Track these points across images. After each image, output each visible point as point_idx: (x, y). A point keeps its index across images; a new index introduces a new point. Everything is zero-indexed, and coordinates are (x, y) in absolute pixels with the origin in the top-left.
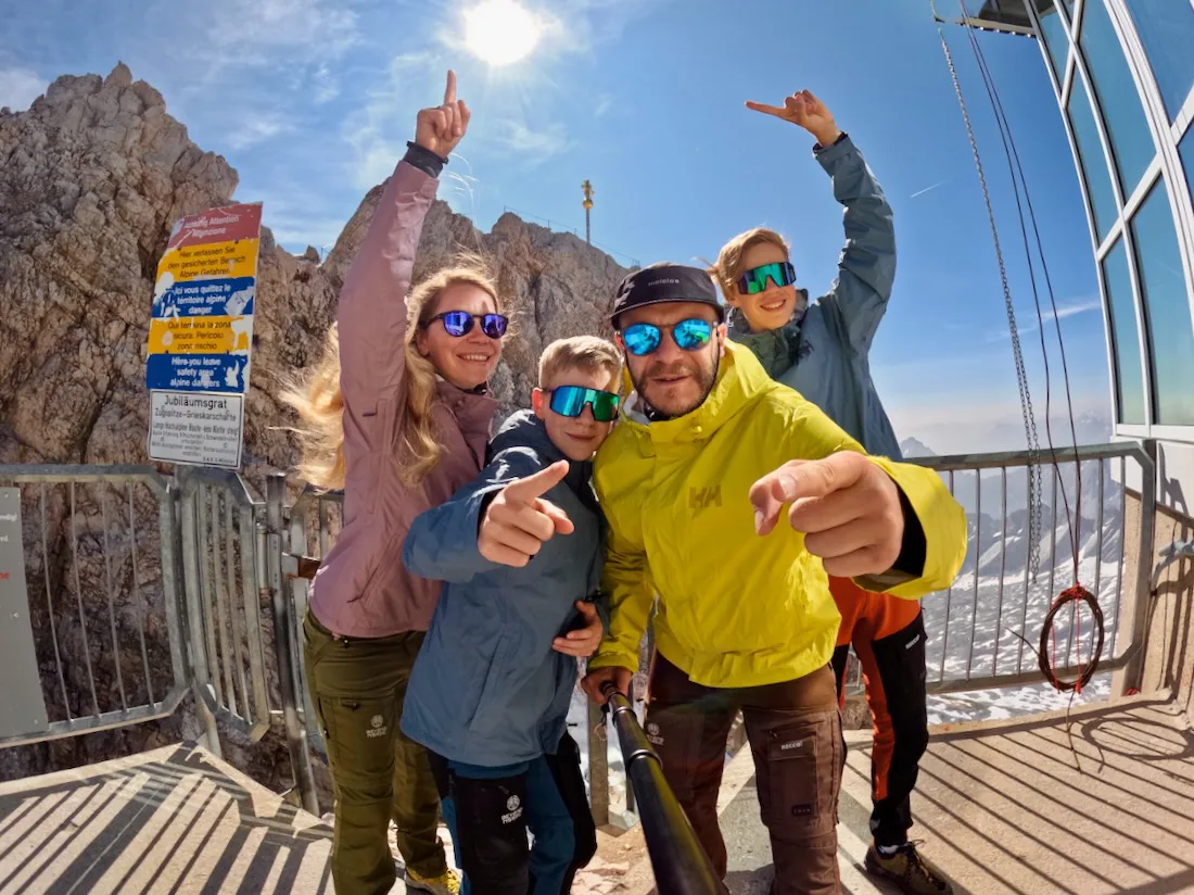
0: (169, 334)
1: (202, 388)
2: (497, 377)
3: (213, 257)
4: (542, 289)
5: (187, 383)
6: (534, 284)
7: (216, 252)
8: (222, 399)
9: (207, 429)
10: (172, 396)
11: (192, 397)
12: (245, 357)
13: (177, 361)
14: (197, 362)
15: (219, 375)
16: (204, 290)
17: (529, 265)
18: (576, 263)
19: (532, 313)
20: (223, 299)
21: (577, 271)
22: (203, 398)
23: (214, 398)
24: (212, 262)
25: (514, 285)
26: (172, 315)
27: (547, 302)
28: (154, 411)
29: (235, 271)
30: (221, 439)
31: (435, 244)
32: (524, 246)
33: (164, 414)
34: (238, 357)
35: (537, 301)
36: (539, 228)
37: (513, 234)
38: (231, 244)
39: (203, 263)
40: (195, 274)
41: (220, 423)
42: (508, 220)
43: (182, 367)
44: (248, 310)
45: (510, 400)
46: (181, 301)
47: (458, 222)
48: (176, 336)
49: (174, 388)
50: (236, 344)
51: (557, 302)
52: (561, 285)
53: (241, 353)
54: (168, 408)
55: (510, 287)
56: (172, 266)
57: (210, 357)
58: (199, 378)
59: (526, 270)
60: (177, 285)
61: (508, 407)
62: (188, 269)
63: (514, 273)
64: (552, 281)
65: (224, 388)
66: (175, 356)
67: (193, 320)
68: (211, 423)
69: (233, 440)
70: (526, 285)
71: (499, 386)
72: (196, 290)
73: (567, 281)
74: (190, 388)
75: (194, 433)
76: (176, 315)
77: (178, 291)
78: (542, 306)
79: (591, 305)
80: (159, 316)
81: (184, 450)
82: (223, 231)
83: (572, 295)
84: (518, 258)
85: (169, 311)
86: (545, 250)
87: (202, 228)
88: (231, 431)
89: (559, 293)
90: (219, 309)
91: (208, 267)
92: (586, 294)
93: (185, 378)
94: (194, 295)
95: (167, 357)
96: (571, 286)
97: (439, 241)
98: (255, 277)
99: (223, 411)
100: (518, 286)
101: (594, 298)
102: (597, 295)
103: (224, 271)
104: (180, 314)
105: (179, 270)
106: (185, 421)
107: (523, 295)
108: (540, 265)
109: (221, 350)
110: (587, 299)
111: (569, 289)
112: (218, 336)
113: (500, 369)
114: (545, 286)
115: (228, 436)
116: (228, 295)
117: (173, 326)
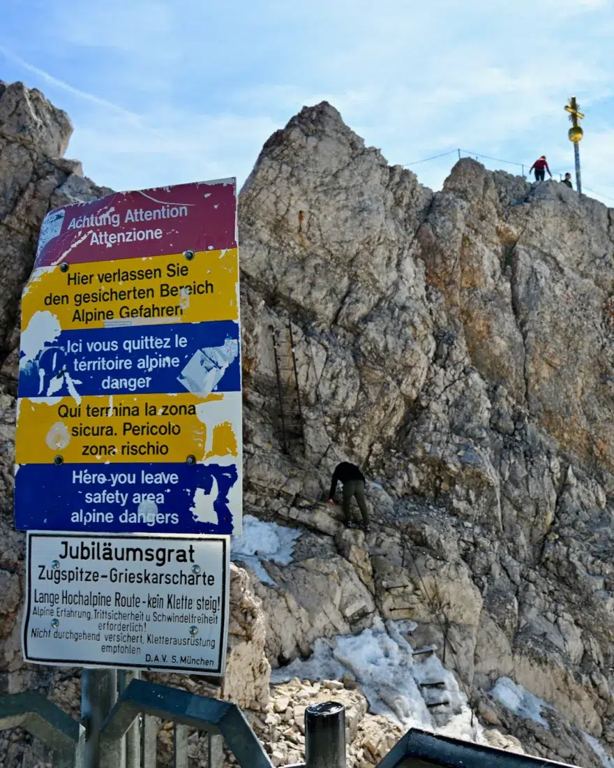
0: (61, 428)
1: (142, 527)
2: (467, 393)
3: (143, 284)
4: (520, 265)
5: (108, 518)
6: (509, 259)
7: (148, 274)
8: (185, 546)
9: (152, 602)
10: (74, 543)
11: (119, 544)
12: (232, 469)
13: (84, 478)
14: (130, 479)
15: (177, 503)
16: (130, 345)
17: (499, 233)
18: (564, 225)
19: (508, 300)
20: (174, 362)
21: (567, 235)
22: (144, 545)
23: (168, 545)
24: (141, 294)
25: (480, 262)
26: (63, 392)
27: (528, 283)
28: (36, 572)
29: (194, 310)
30: (185, 619)
31: (370, 212)
32: (491, 205)
33: (58, 576)
34: (215, 469)
35: (513, 282)
36: (509, 178)
37: (474, 189)
38: (180, 259)
39: (121, 295)
40: (109, 315)
41: (181, 590)
42: (466, 169)
43: (96, 488)
44: (228, 383)
45: (486, 423)
46: (80, 366)
47: (397, 179)
48: (76, 432)
49: (79, 526)
50: (209, 447)
51: (542, 282)
52: (545, 257)
53: (224, 462)
54: (68, 564)
55: (476, 265)
56: (52, 300)
57: (154, 468)
58: (133, 508)
59: (496, 239)
60: (65, 336)
61: (484, 434)
62: (89, 307)
63: (480, 245)
64: (533, 252)
65: (189, 525)
66: (79, 467)
67: (111, 400)
68: (163, 590)
69: (210, 620)
70: (497, 261)
71: (470, 406)
72: (113, 345)
73: (555, 251)
74: (116, 527)
75: (125, 610)
76: (72, 390)
77: (71, 347)
78: (521, 289)
79: (589, 282)
80: (35, 395)
81: (103, 642)
82: (157, 234)
83: (562, 271)
84: (484, 224)
85: (56, 384)
86: (520, 208)
87: (109, 229)
88: (204, 603)
89: (544, 269)
90: (167, 381)
91: (133, 304)
92: (581, 268)
93: (103, 507)
94: (109, 355)
95: (60, 469)
96: (560, 258)
97: (375, 206)
98: (238, 321)
99: (187, 568)
100: (486, 263)
101: (594, 272)
102: (599, 268)
103: (170, 311)
104: (80, 390)
105: (70, 308)
106: (105, 587)
107: (493, 276)
108: (515, 231)
109: (177, 456)
110: (584, 275)
111: (557, 263)
112: (169, 430)
113: (470, 382)
114: (524, 260)
115: (198, 613)
116: (184, 356)
117: (66, 412)
